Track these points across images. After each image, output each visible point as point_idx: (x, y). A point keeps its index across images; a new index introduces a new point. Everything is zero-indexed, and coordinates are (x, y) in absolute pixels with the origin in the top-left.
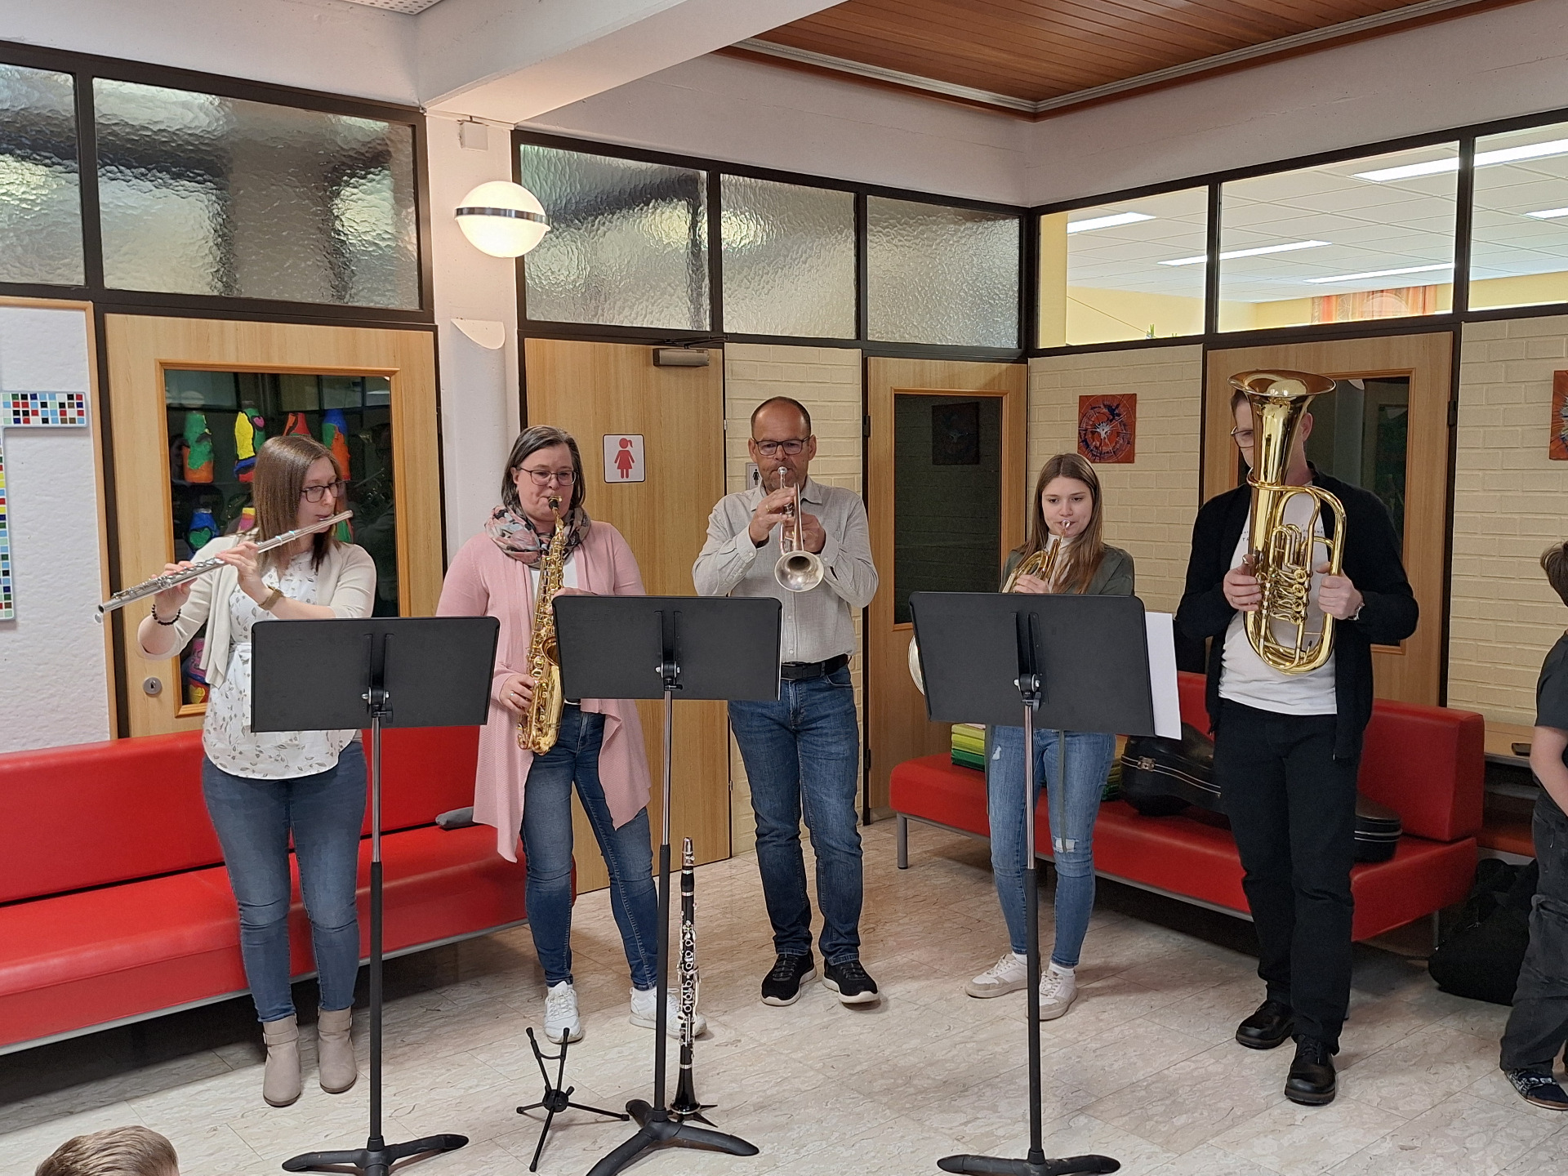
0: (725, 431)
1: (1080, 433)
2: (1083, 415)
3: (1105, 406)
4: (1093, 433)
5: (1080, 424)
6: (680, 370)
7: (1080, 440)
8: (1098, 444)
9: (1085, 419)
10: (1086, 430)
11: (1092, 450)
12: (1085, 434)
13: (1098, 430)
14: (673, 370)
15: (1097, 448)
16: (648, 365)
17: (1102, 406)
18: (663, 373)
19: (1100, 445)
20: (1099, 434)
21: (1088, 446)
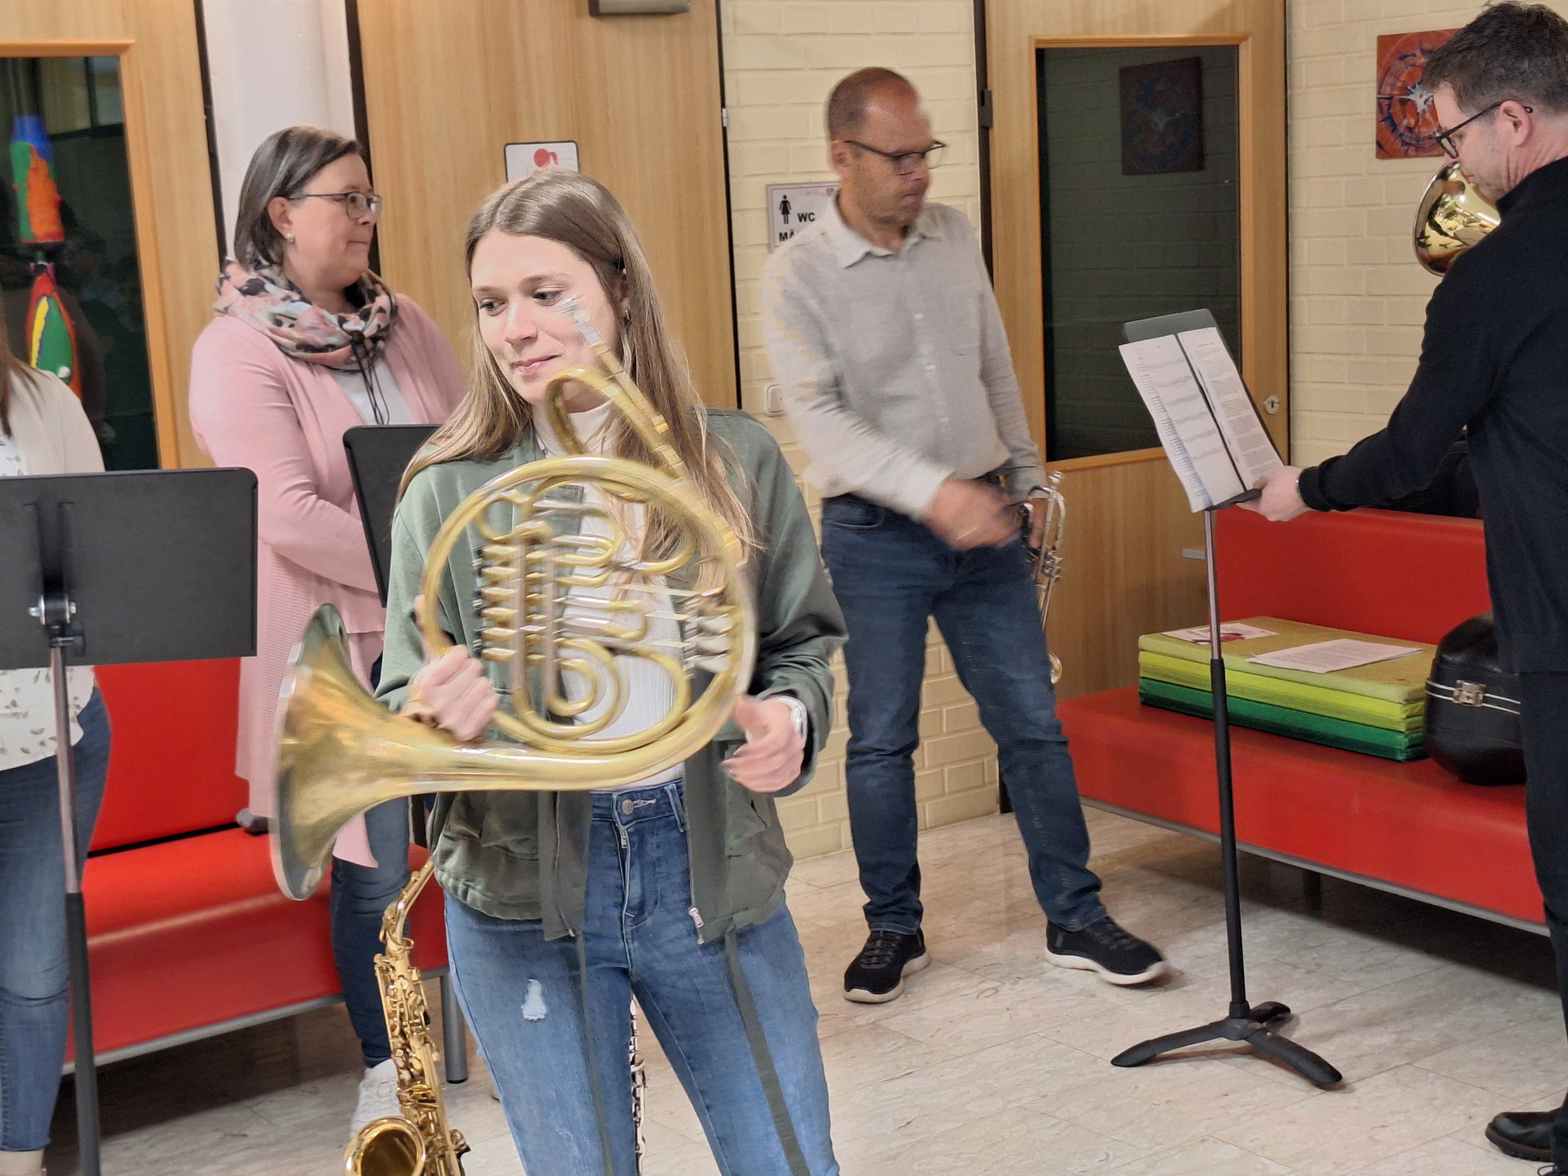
0: (724, 130)
1: (1380, 105)
2: (1384, 71)
3: (1424, 52)
4: (1403, 102)
5: (1380, 86)
6: (641, 25)
7: (1381, 119)
8: (1412, 121)
9: (1389, 79)
10: (1391, 98)
11: (1401, 135)
12: (1390, 106)
13: (1411, 97)
14: (626, 23)
15: (1410, 129)
16: (579, 14)
17: (1418, 53)
18: (608, 31)
19: (1417, 122)
20: (1414, 104)
21: (1394, 127)
